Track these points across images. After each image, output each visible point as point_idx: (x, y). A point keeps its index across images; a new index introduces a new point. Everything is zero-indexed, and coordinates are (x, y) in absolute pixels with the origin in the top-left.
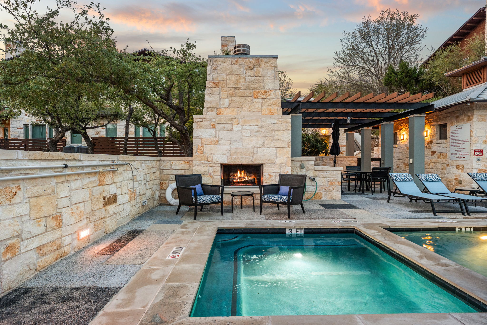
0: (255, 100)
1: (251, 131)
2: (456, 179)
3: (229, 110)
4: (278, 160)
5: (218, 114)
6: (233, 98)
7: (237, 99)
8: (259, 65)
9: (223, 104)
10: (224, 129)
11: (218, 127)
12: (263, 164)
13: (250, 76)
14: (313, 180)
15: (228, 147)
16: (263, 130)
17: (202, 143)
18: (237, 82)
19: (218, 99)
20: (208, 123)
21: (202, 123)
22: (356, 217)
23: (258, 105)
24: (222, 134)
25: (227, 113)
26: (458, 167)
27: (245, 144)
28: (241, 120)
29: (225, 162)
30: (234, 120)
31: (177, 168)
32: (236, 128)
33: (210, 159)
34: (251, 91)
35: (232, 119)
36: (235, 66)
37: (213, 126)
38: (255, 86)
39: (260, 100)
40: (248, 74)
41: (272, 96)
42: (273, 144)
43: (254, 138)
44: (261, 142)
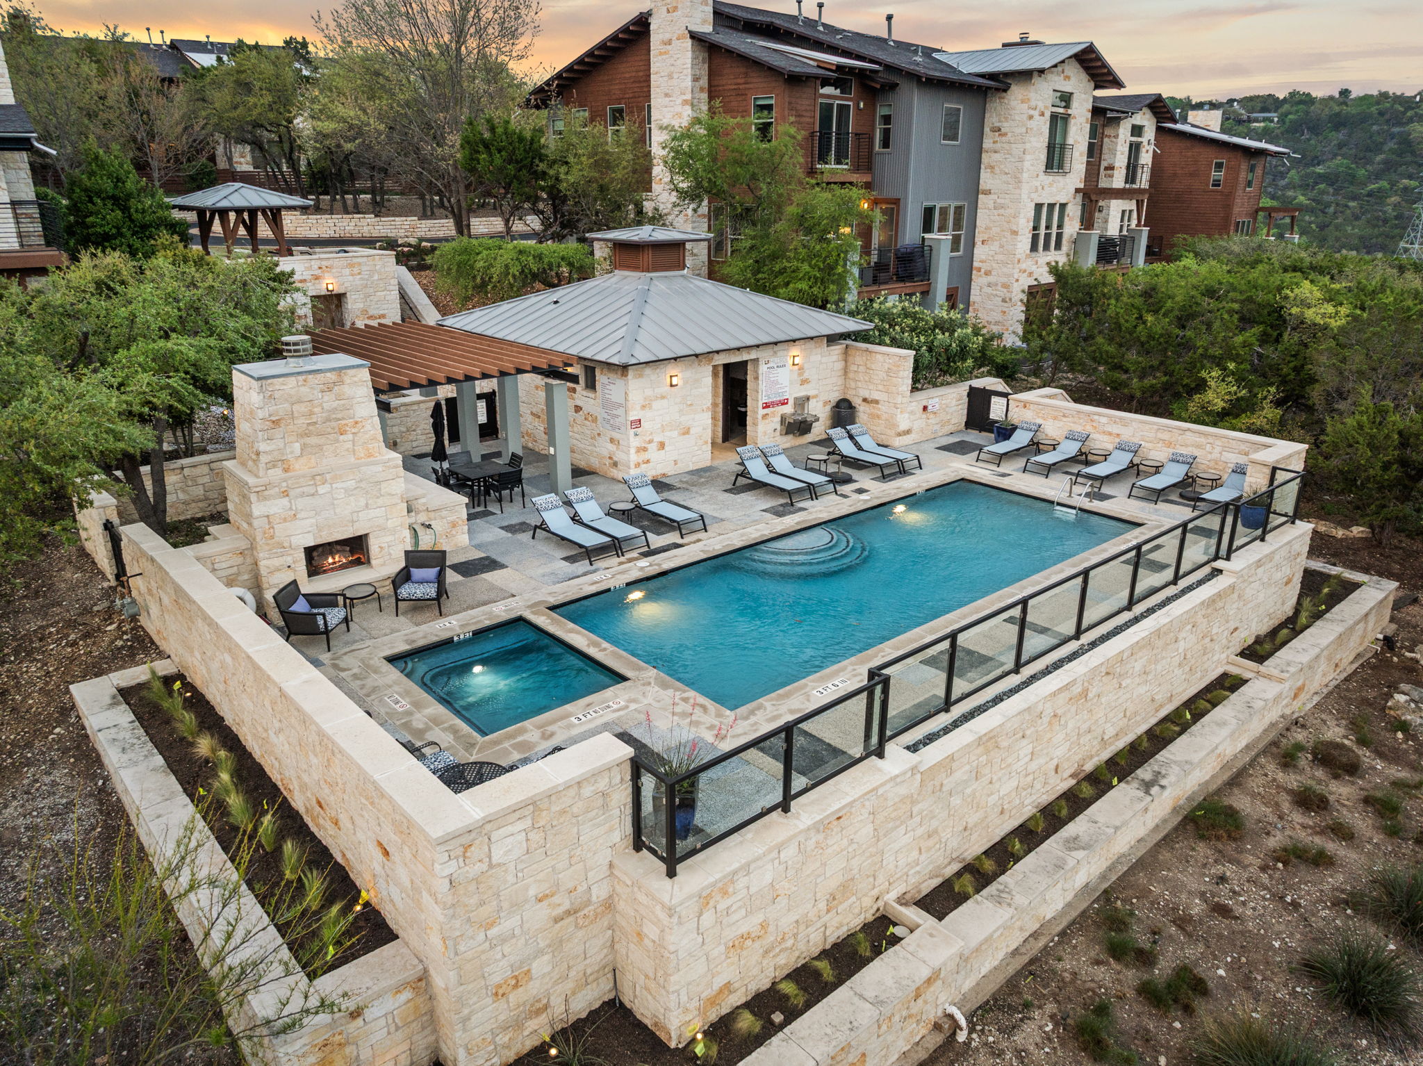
0: (342, 438)
1: (346, 490)
2: (610, 458)
3: (303, 460)
4: (390, 524)
5: (286, 470)
6: (307, 440)
7: (313, 440)
8: (342, 382)
9: (292, 453)
10: (302, 495)
11: (292, 493)
12: (366, 535)
13: (329, 401)
14: (429, 526)
15: (313, 521)
16: (363, 485)
17: (269, 523)
18: (311, 413)
19: (282, 446)
20: (277, 489)
21: (266, 493)
22: (514, 592)
23: (349, 445)
24: (300, 503)
25: (301, 467)
26: (612, 440)
27: (338, 511)
28: (328, 476)
29: (311, 543)
30: (318, 478)
31: (224, 565)
32: (321, 490)
33: (286, 544)
34: (334, 424)
35: (313, 477)
36: (302, 389)
37: (285, 494)
38: (339, 416)
39: (350, 437)
40: (326, 398)
41: (368, 427)
42: (380, 502)
43: (352, 498)
44: (362, 502)
